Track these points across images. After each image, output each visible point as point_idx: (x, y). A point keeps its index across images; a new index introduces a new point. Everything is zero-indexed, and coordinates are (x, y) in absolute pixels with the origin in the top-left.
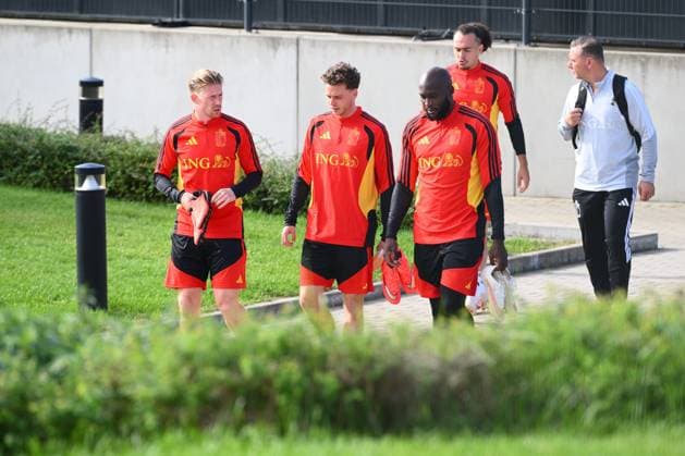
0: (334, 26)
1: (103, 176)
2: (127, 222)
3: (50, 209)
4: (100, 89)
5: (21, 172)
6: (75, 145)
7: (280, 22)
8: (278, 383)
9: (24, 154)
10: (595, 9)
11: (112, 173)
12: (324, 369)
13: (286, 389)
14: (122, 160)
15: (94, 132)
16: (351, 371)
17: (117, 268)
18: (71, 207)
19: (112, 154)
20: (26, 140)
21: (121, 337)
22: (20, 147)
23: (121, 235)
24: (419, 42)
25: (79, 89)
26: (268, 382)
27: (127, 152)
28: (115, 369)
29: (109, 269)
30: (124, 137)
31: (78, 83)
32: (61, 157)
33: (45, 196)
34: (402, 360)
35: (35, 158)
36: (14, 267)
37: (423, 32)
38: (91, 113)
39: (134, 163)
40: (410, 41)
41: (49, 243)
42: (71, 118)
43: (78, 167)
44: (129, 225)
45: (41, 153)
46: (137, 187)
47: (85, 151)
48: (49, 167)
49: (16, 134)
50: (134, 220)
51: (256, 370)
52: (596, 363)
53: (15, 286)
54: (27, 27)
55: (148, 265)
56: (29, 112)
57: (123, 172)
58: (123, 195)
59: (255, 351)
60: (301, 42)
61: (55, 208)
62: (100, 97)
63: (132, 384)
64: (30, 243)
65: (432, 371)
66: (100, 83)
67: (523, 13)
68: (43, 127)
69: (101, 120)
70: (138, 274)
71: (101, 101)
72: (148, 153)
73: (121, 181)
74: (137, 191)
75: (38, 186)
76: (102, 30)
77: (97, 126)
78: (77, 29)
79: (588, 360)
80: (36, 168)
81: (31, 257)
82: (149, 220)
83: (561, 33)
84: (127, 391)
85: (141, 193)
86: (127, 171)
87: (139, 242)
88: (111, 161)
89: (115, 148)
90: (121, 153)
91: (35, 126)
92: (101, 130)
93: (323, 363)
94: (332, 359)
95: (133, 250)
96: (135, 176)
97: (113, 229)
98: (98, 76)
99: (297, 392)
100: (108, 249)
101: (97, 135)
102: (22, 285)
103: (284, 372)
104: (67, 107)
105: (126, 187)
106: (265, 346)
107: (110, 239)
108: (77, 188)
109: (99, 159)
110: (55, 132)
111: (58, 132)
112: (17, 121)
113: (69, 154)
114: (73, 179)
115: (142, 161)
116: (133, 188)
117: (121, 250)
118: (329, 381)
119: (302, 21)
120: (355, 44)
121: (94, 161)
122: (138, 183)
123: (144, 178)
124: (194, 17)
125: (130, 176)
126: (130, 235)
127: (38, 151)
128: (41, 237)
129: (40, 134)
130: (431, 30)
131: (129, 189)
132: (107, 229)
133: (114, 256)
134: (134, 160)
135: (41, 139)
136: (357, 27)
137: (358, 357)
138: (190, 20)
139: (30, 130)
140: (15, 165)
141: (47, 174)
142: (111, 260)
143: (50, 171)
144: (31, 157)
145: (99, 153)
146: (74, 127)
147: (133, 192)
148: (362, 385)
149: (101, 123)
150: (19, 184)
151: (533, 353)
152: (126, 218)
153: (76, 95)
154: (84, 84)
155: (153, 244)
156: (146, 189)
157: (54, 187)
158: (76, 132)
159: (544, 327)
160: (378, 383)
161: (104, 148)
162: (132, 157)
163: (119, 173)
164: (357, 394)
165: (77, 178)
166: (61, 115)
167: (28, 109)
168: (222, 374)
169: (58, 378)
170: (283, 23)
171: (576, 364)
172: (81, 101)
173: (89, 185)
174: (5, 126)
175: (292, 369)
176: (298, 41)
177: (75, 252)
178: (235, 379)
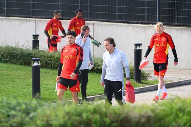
0: (104, 20)
1: (40, 62)
2: (46, 74)
3: (24, 71)
4: (38, 37)
5: (16, 60)
6: (31, 53)
7: (89, 19)
8: (93, 121)
9: (17, 55)
10: (178, 15)
11: (42, 61)
12: (106, 117)
13: (96, 122)
14: (44, 57)
15: (36, 49)
16: (114, 118)
17: (43, 88)
18: (30, 70)
19: (41, 55)
20: (17, 51)
21: (49, 107)
22: (16, 53)
23: (44, 78)
24: (128, 24)
25: (32, 37)
26: (90, 120)
27: (46, 55)
28: (48, 116)
29: (41, 88)
30: (45, 51)
31: (32, 35)
32: (27, 56)
33: (23, 67)
34: (128, 115)
35: (20, 56)
36: (14, 87)
37: (129, 22)
38: (36, 44)
39: (48, 58)
40: (125, 24)
41: (24, 80)
42: (30, 45)
43: (33, 59)
44: (47, 75)
45: (22, 55)
46: (49, 65)
47: (34, 54)
48: (24, 59)
49: (15, 50)
50: (47, 74)
51: (87, 117)
52: (183, 116)
53: (15, 92)
54: (17, 20)
55: (52, 87)
56: (18, 43)
57: (45, 60)
58: (45, 67)
59: (87, 112)
60: (95, 24)
61: (26, 70)
62: (38, 39)
63: (52, 121)
64: (18, 80)
65: (137, 118)
66: (38, 35)
67: (157, 16)
68: (22, 47)
69: (39, 46)
70: (49, 89)
71: (39, 41)
72: (52, 55)
73: (44, 63)
74: (49, 66)
75: (21, 64)
76: (39, 20)
77: (37, 47)
78: (31, 20)
79: (181, 115)
80: (20, 59)
81: (19, 84)
82: (52, 74)
83: (168, 22)
84: (51, 123)
85: (50, 67)
86: (46, 60)
87: (49, 80)
88: (41, 57)
89: (42, 54)
90: (44, 55)
91: (20, 47)
92: (39, 49)
93: (106, 115)
94: (108, 114)
95: (47, 82)
96: (48, 62)
97: (42, 76)
98: (38, 33)
99: (99, 123)
100: (41, 82)
101: (38, 50)
102: (16, 92)
103: (95, 118)
104: (29, 42)
105: (45, 65)
106: (89, 110)
107: (41, 79)
108: (32, 65)
109: (38, 57)
110: (25, 49)
111: (26, 49)
112: (15, 46)
113: (29, 55)
114: (31, 62)
115: (50, 57)
116: (47, 65)
117: (44, 82)
118: (108, 120)
119: (95, 18)
120: (110, 25)
121: (37, 57)
122: (49, 64)
123: (50, 62)
124: (65, 17)
125: (47, 62)
126: (47, 78)
127: (21, 55)
128: (22, 78)
129: (21, 49)
130: (131, 21)
131: (46, 65)
132: (41, 76)
133: (42, 84)
134: (48, 57)
135: (22, 51)
136: (110, 20)
137: (116, 114)
138: (64, 18)
139: (18, 48)
140: (14, 58)
141: (23, 61)
142: (41, 85)
143: (24, 60)
144: (19, 56)
145: (38, 55)
146: (31, 48)
147: (47, 66)
148: (117, 122)
149: (38, 47)
150: (15, 64)
151: (165, 113)
152: (45, 74)
153: (31, 39)
154: (34, 36)
155: (53, 81)
156: (51, 65)
157: (25, 65)
158: (32, 49)
159: (168, 105)
160: (121, 121)
161: (39, 54)
162: (47, 56)
163: (43, 61)
164: (115, 124)
165: (32, 62)
166: (27, 44)
167: (18, 42)
168: (77, 118)
169: (31, 119)
170: (90, 19)
171: (177, 116)
172: (33, 40)
173: (35, 64)
174: (11, 47)
175: (97, 117)
176: (94, 24)
177: (31, 83)
178: (81, 119)
